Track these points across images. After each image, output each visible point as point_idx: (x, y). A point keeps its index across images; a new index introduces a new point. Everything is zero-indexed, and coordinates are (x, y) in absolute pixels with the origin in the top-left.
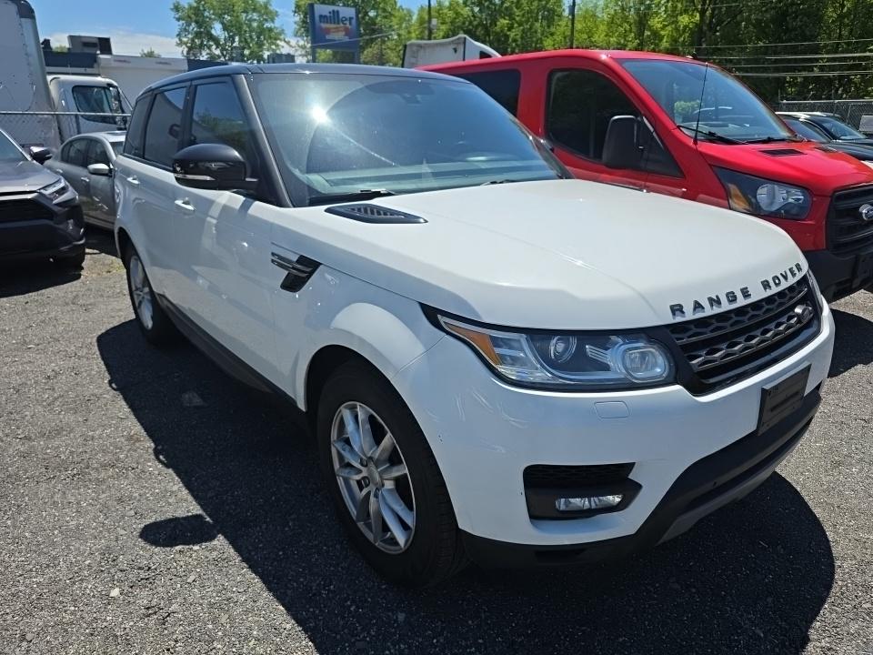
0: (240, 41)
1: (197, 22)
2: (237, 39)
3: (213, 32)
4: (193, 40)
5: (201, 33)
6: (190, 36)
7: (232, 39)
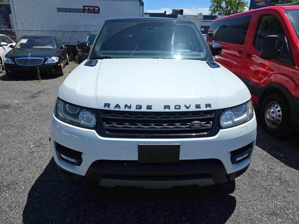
0: (230, 8)
1: (217, 2)
2: (229, 7)
3: (222, 5)
4: (214, 8)
5: (218, 6)
6: (214, 7)
7: (227, 7)
